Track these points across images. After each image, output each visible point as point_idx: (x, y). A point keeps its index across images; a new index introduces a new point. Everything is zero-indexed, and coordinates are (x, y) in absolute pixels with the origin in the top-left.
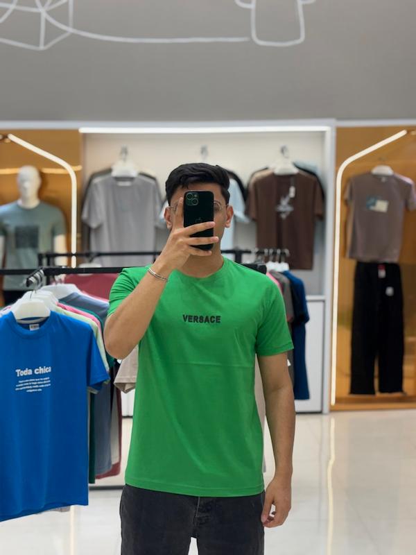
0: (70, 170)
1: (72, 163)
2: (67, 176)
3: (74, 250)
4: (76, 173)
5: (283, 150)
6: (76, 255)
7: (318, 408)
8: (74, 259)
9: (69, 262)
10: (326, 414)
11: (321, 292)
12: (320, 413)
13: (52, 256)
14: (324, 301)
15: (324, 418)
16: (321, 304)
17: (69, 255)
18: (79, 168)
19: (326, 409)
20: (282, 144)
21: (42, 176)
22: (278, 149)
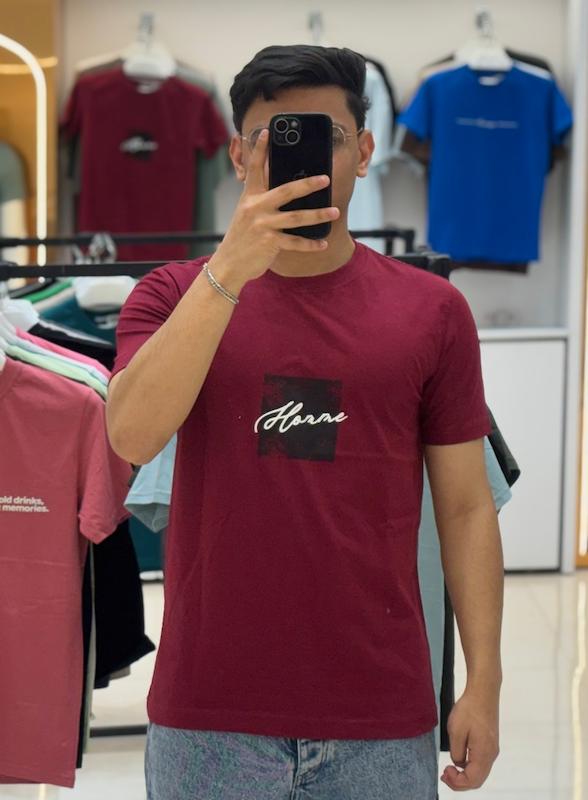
0: (34, 66)
1: (39, 52)
2: (28, 79)
3: (42, 232)
4: (46, 71)
5: (480, 21)
6: (46, 242)
7: (552, 563)
8: (42, 251)
9: (33, 256)
10: (568, 574)
11: (559, 322)
12: (556, 571)
14: (565, 340)
15: (566, 582)
16: (559, 346)
17: (31, 242)
18: (51, 62)
19: (569, 564)
20: (479, 9)
22: (471, 19)
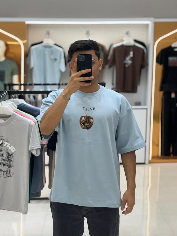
0: (21, 42)
1: (22, 39)
2: (19, 46)
3: (22, 83)
4: (24, 44)
9: (20, 88)
11: (145, 104)
12: (144, 164)
13: (11, 85)
14: (147, 109)
15: (146, 166)
18: (25, 41)
19: (147, 162)
20: (127, 30)
21: (7, 45)
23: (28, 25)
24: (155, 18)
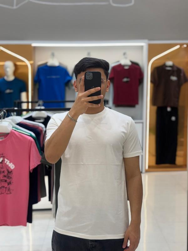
0: (28, 63)
3: (30, 100)
8: (30, 104)
11: (141, 118)
13: (20, 103)
14: (142, 123)
17: (28, 102)
18: (32, 62)
22: (122, 53)
23: (35, 47)
24: (150, 40)
